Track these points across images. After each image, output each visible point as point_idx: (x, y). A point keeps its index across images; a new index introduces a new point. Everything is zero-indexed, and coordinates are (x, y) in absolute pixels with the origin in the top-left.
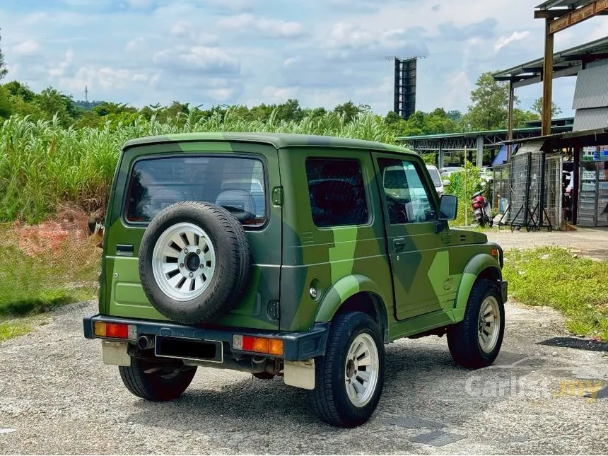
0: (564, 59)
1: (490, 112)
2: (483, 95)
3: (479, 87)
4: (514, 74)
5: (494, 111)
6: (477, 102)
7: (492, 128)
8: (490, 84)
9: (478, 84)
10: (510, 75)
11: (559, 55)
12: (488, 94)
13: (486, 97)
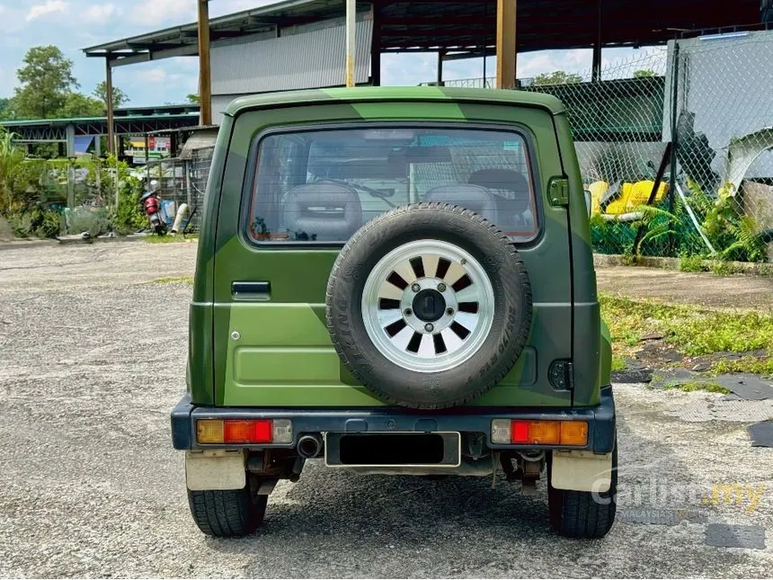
0: (184, 34)
1: (45, 97)
2: (34, 76)
3: (27, 65)
4: (110, 50)
5: (49, 96)
6: (27, 83)
7: (48, 115)
8: (41, 62)
9: (27, 61)
10: (104, 51)
11: (178, 30)
12: (39, 73)
13: (38, 78)
